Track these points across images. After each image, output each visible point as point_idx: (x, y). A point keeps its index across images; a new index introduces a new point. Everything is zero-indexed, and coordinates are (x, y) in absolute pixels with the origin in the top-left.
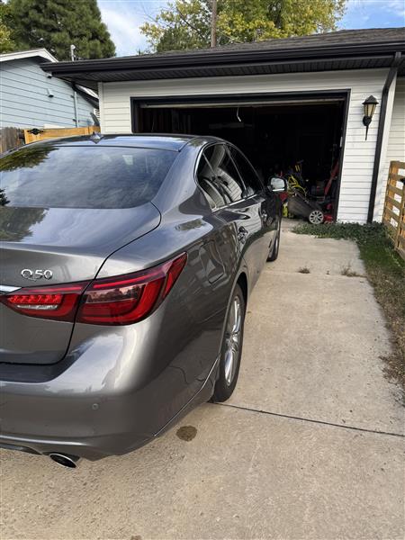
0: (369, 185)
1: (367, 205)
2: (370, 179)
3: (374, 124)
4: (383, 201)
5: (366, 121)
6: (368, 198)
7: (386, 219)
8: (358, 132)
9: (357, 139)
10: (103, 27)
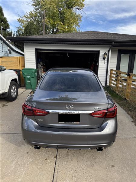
0: (105, 76)
1: (105, 81)
2: (106, 74)
3: (106, 59)
4: (109, 79)
5: (104, 59)
6: (105, 79)
7: (110, 84)
8: (102, 61)
9: (102, 63)
10: (5, 18)
